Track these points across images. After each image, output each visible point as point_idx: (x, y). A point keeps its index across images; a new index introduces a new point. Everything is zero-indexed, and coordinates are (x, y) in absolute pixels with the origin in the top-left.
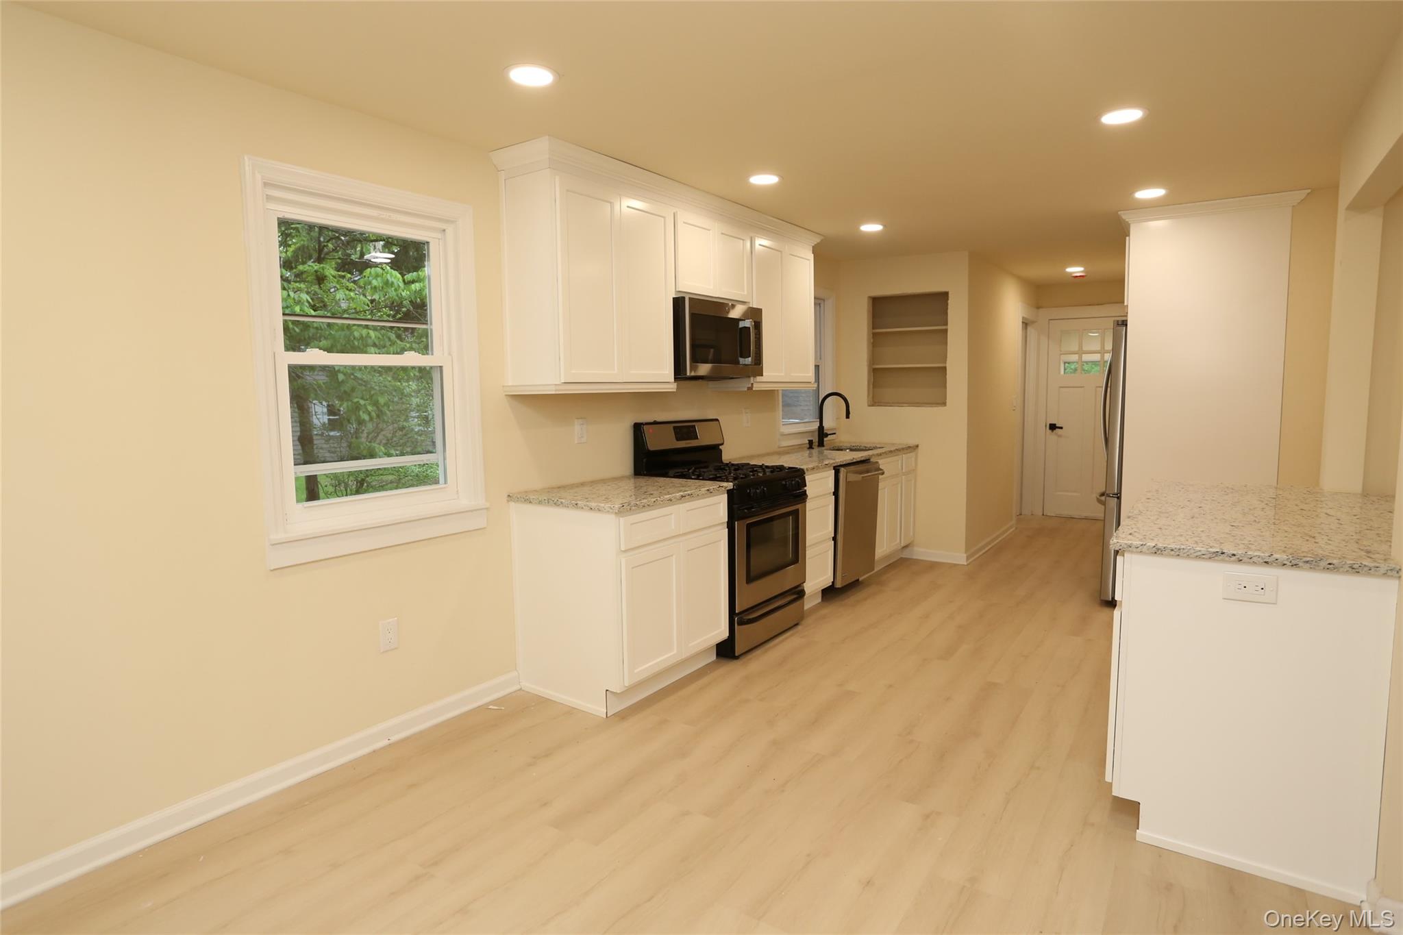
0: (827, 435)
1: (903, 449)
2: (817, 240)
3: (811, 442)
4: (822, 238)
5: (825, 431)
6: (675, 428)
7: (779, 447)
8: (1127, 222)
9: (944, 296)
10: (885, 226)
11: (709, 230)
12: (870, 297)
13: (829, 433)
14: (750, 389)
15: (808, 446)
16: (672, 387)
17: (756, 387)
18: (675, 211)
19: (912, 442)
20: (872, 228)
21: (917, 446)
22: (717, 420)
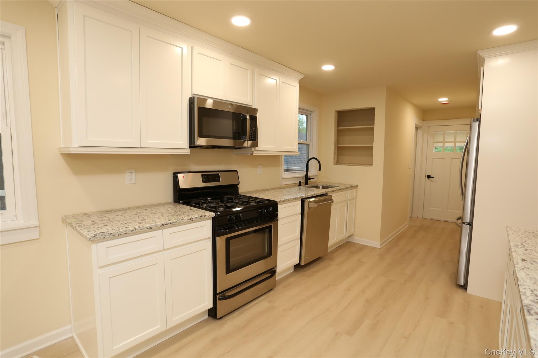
0: (310, 179)
1: (348, 188)
2: (301, 77)
3: (300, 183)
4: (305, 76)
5: (309, 177)
6: (202, 175)
7: (281, 185)
8: (483, 58)
9: (373, 110)
10: (336, 66)
11: (221, 61)
12: (336, 111)
13: (311, 178)
14: (252, 154)
15: (298, 184)
16: (187, 151)
17: (255, 153)
18: (192, 46)
19: (354, 184)
20: (328, 68)
21: (357, 186)
22: (236, 171)
